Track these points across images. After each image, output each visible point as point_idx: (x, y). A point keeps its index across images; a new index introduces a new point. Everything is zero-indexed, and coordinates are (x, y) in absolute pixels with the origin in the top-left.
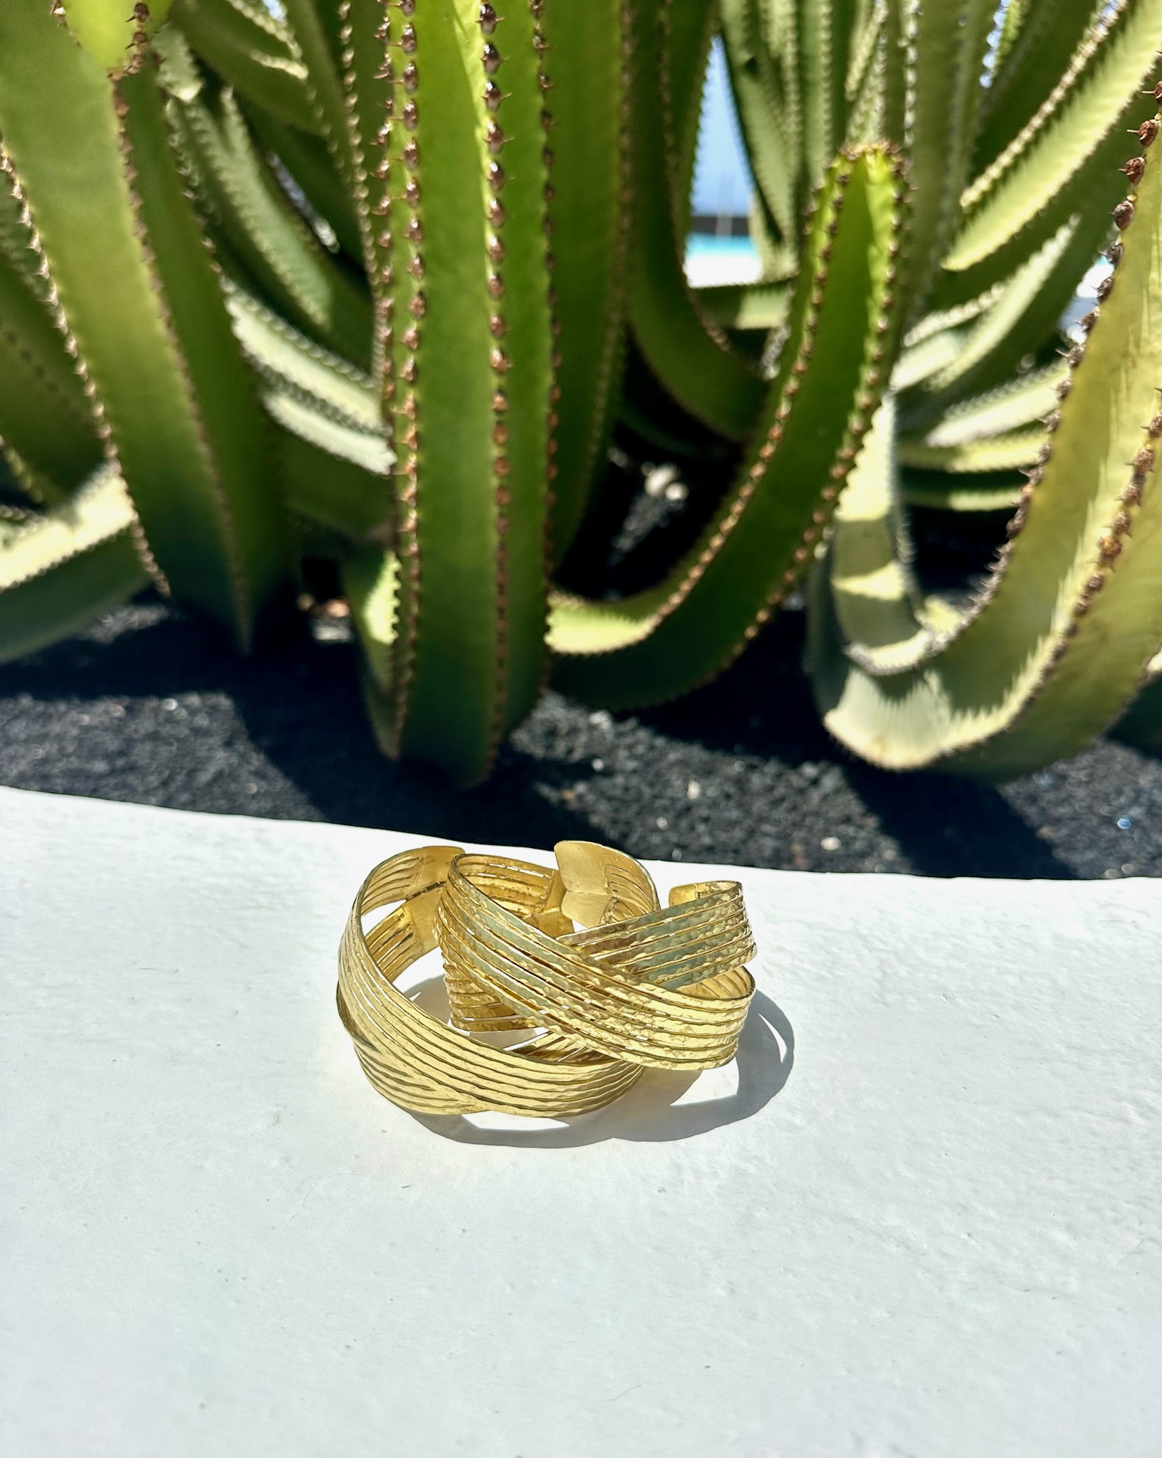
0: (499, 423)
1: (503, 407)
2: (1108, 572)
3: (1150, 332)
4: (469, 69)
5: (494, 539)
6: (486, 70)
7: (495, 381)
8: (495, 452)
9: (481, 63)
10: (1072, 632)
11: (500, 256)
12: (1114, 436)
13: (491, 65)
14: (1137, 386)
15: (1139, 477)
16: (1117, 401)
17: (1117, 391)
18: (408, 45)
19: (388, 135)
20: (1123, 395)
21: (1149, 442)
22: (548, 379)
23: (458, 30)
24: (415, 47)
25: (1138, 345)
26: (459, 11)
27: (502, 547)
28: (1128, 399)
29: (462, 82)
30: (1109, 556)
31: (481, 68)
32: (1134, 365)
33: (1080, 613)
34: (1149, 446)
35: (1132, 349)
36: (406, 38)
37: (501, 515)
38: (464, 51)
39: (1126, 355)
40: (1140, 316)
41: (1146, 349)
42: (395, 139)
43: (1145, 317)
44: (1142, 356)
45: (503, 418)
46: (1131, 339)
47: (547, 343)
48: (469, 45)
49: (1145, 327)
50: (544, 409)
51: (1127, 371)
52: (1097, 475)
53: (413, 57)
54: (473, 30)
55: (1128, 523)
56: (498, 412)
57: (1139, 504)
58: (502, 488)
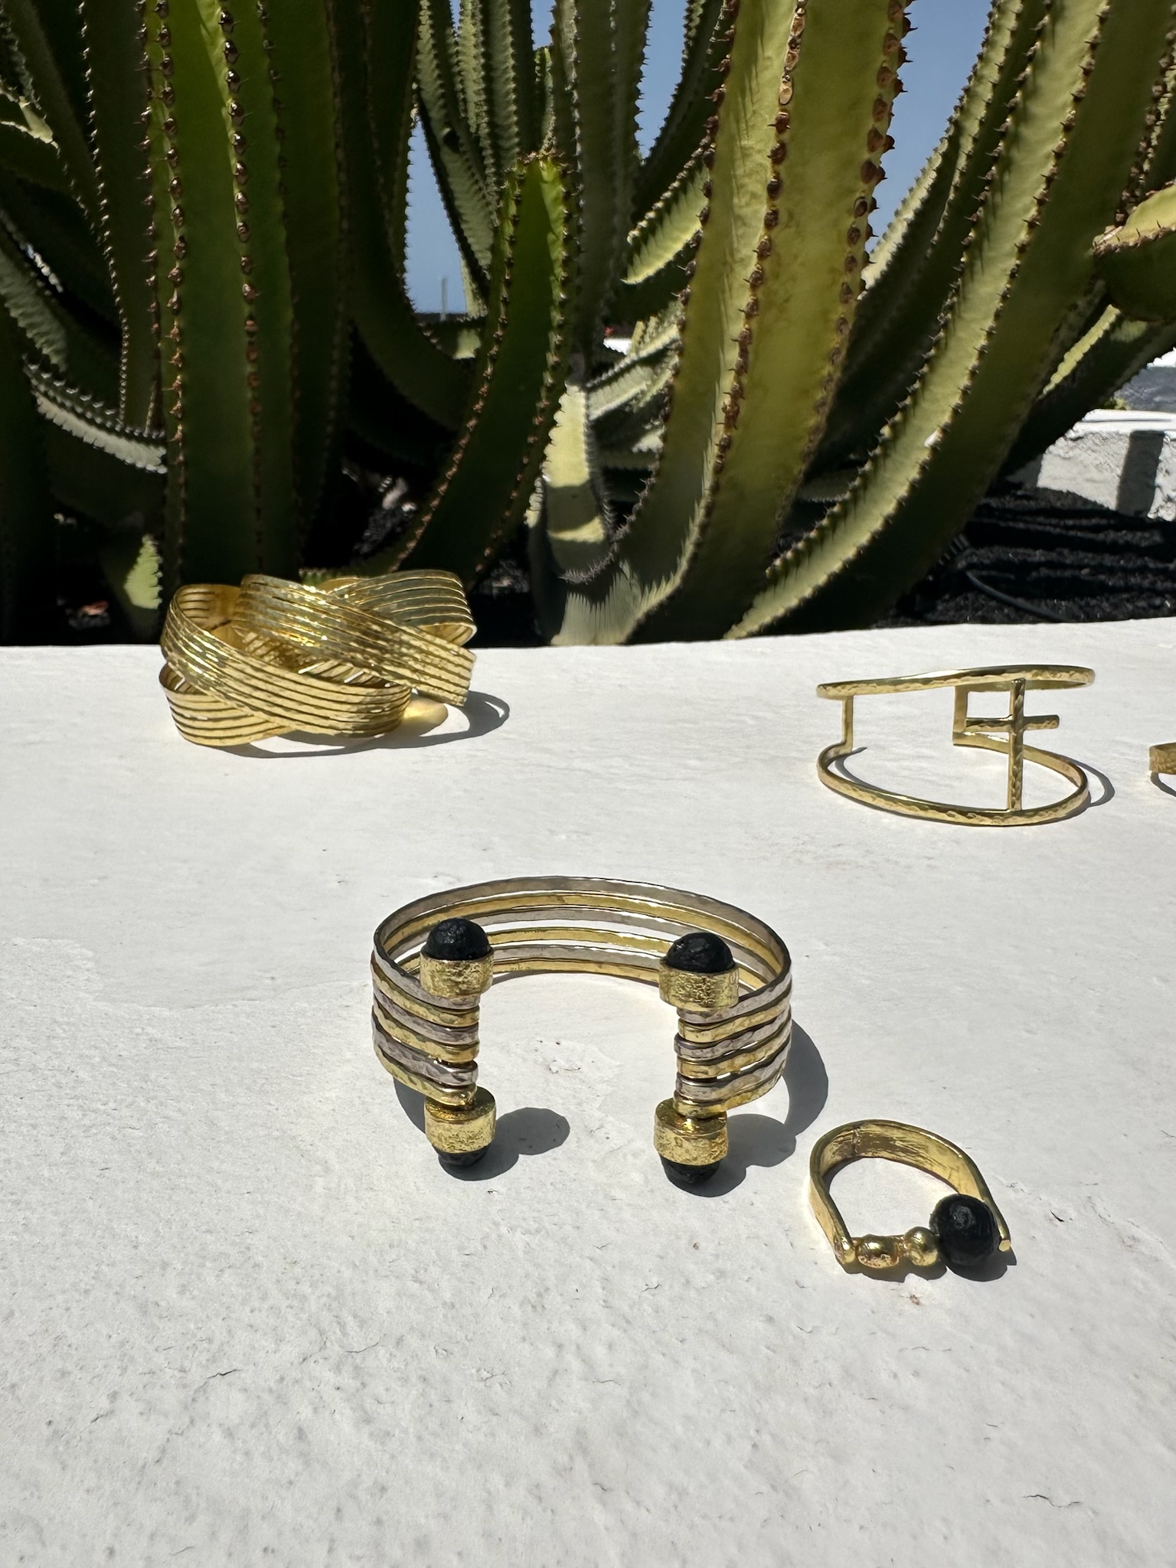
0: (251, 343)
1: (254, 328)
2: (734, 433)
3: (738, 242)
4: (214, 61)
5: (250, 445)
6: (228, 61)
7: (247, 309)
8: (249, 369)
9: (224, 56)
10: (716, 489)
11: (246, 208)
12: (725, 327)
13: (232, 58)
14: (736, 285)
15: (744, 353)
16: (724, 300)
17: (723, 292)
18: (165, 41)
19: (149, 115)
20: (727, 294)
21: (747, 323)
22: (289, 315)
23: (204, 32)
24: (170, 43)
25: (732, 255)
26: (204, 17)
27: (257, 451)
28: (731, 297)
29: (208, 73)
30: (732, 419)
31: (224, 60)
32: (732, 270)
33: (719, 470)
34: (747, 326)
35: (729, 259)
36: (162, 36)
37: (255, 423)
38: (209, 47)
39: (725, 263)
40: (731, 233)
41: (738, 256)
42: (154, 119)
43: (734, 233)
44: (735, 262)
45: (253, 339)
46: (727, 252)
47: (287, 285)
48: (214, 43)
49: (735, 239)
50: (287, 340)
51: (728, 276)
52: (718, 360)
53: (169, 50)
54: (217, 30)
55: (741, 388)
56: (250, 334)
57: (746, 372)
58: (255, 399)
